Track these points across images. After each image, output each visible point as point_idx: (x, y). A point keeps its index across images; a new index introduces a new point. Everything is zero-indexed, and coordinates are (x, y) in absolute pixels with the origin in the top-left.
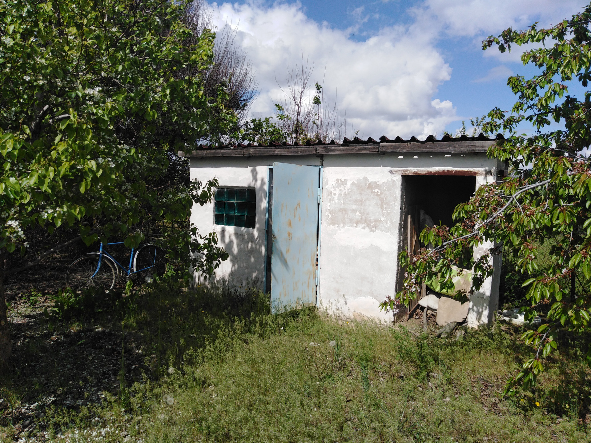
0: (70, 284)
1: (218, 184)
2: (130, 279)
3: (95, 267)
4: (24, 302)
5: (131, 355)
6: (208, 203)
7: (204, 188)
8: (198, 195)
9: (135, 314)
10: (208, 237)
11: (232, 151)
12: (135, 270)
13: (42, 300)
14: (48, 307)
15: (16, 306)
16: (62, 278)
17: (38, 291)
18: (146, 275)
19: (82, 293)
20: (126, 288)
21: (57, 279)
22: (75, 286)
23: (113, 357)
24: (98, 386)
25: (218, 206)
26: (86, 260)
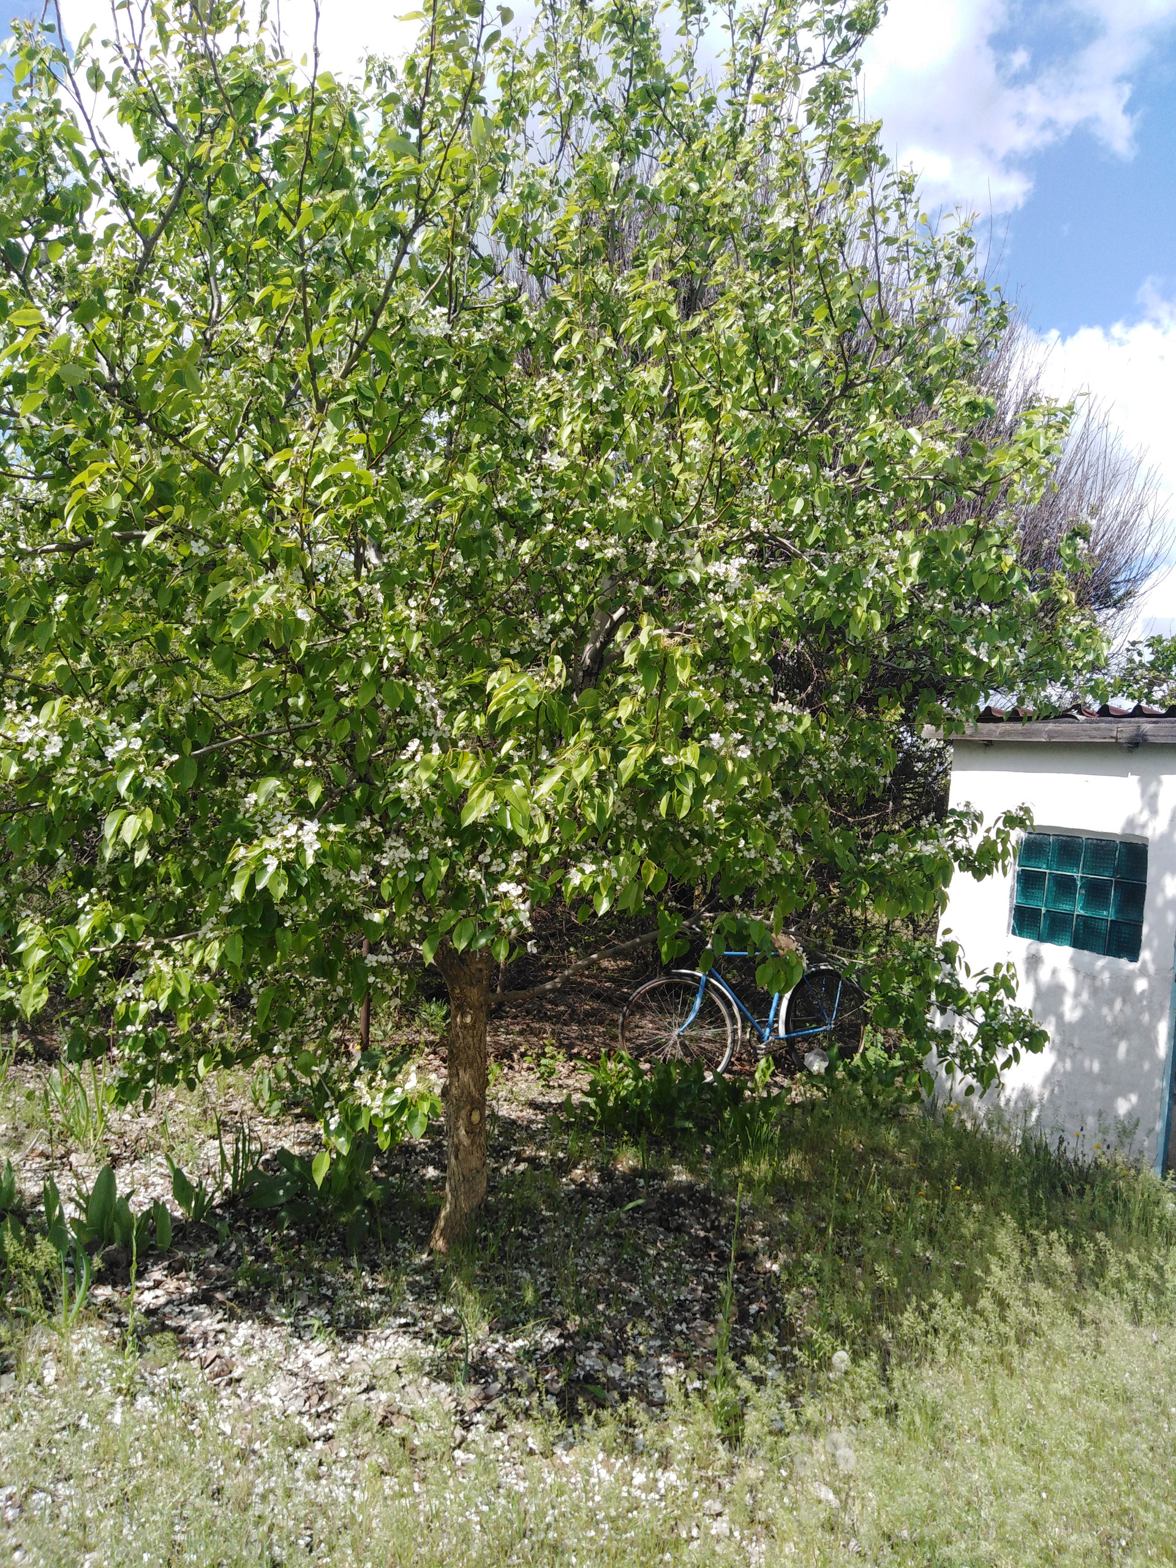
0: (629, 1040)
1: (1031, 819)
2: (768, 1052)
3: (687, 1005)
4: (529, 1069)
5: (750, 1270)
6: (997, 874)
7: (988, 830)
8: (969, 850)
9: (771, 1155)
10: (990, 973)
11: (1080, 729)
12: (782, 1032)
13: (565, 1071)
14: (576, 1090)
15: (511, 1073)
16: (613, 1023)
17: (560, 1046)
18: (810, 1050)
19: (651, 1070)
20: (757, 1076)
21: (601, 1023)
22: (639, 1047)
23: (707, 1264)
24: (662, 1338)
25: (1028, 881)
26: (669, 986)
